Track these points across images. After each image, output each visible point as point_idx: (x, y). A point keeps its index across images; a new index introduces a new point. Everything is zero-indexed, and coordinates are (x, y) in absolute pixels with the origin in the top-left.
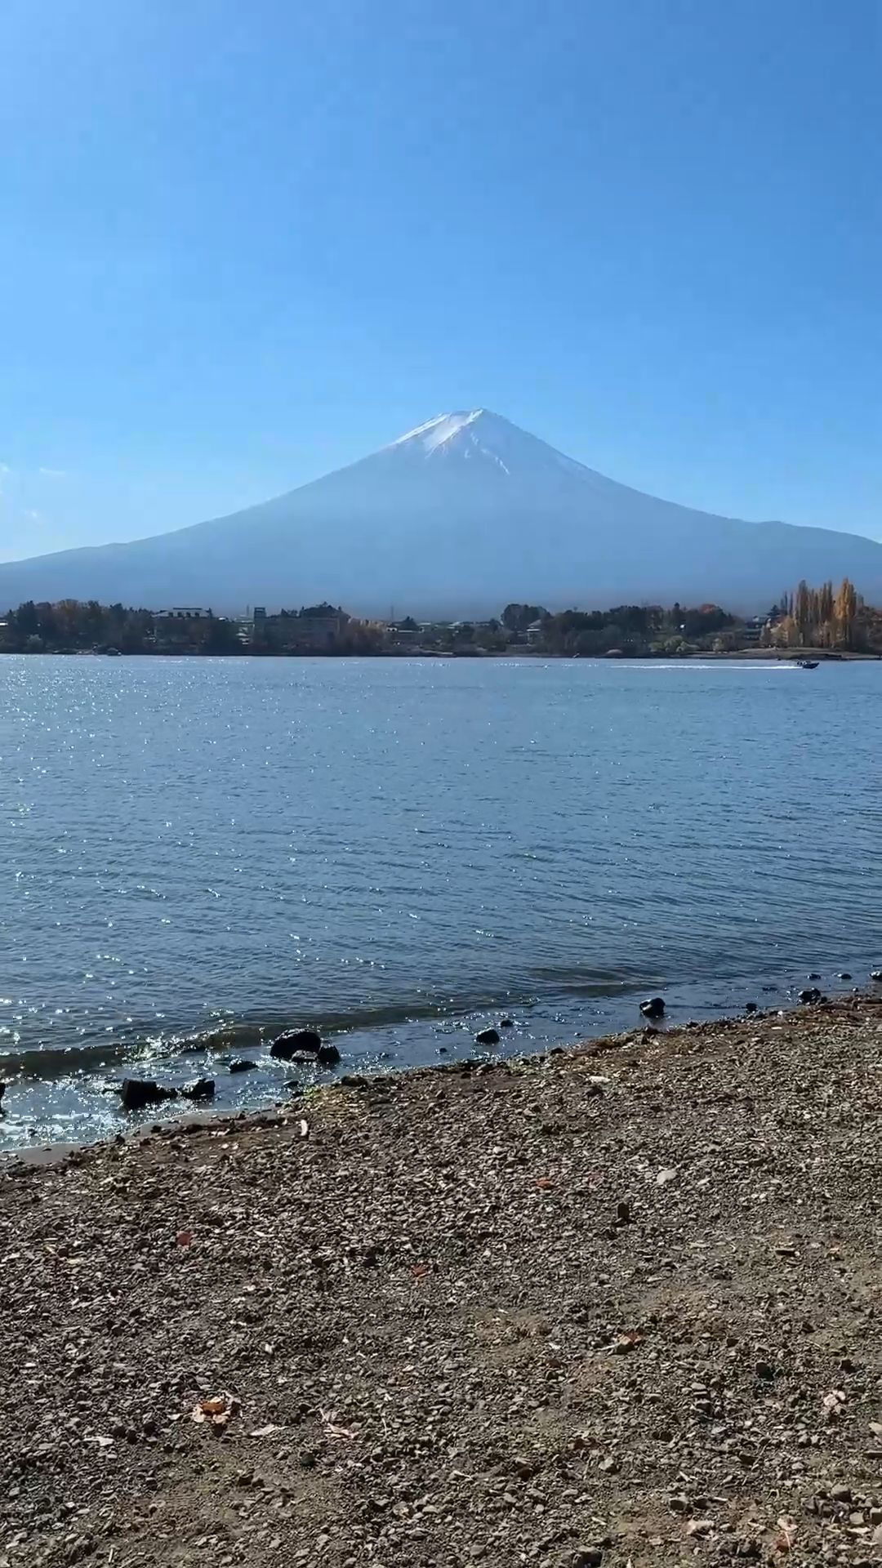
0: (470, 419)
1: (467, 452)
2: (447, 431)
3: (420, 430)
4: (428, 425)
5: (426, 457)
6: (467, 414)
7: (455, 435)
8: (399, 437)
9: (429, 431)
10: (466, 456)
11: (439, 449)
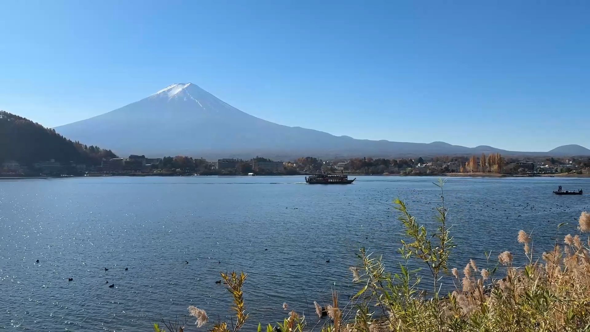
0: (186, 86)
1: (185, 98)
2: (177, 90)
3: (166, 89)
4: (169, 88)
5: (169, 99)
6: (185, 85)
7: (181, 92)
8: (157, 92)
9: (169, 90)
10: (185, 100)
11: (174, 96)
